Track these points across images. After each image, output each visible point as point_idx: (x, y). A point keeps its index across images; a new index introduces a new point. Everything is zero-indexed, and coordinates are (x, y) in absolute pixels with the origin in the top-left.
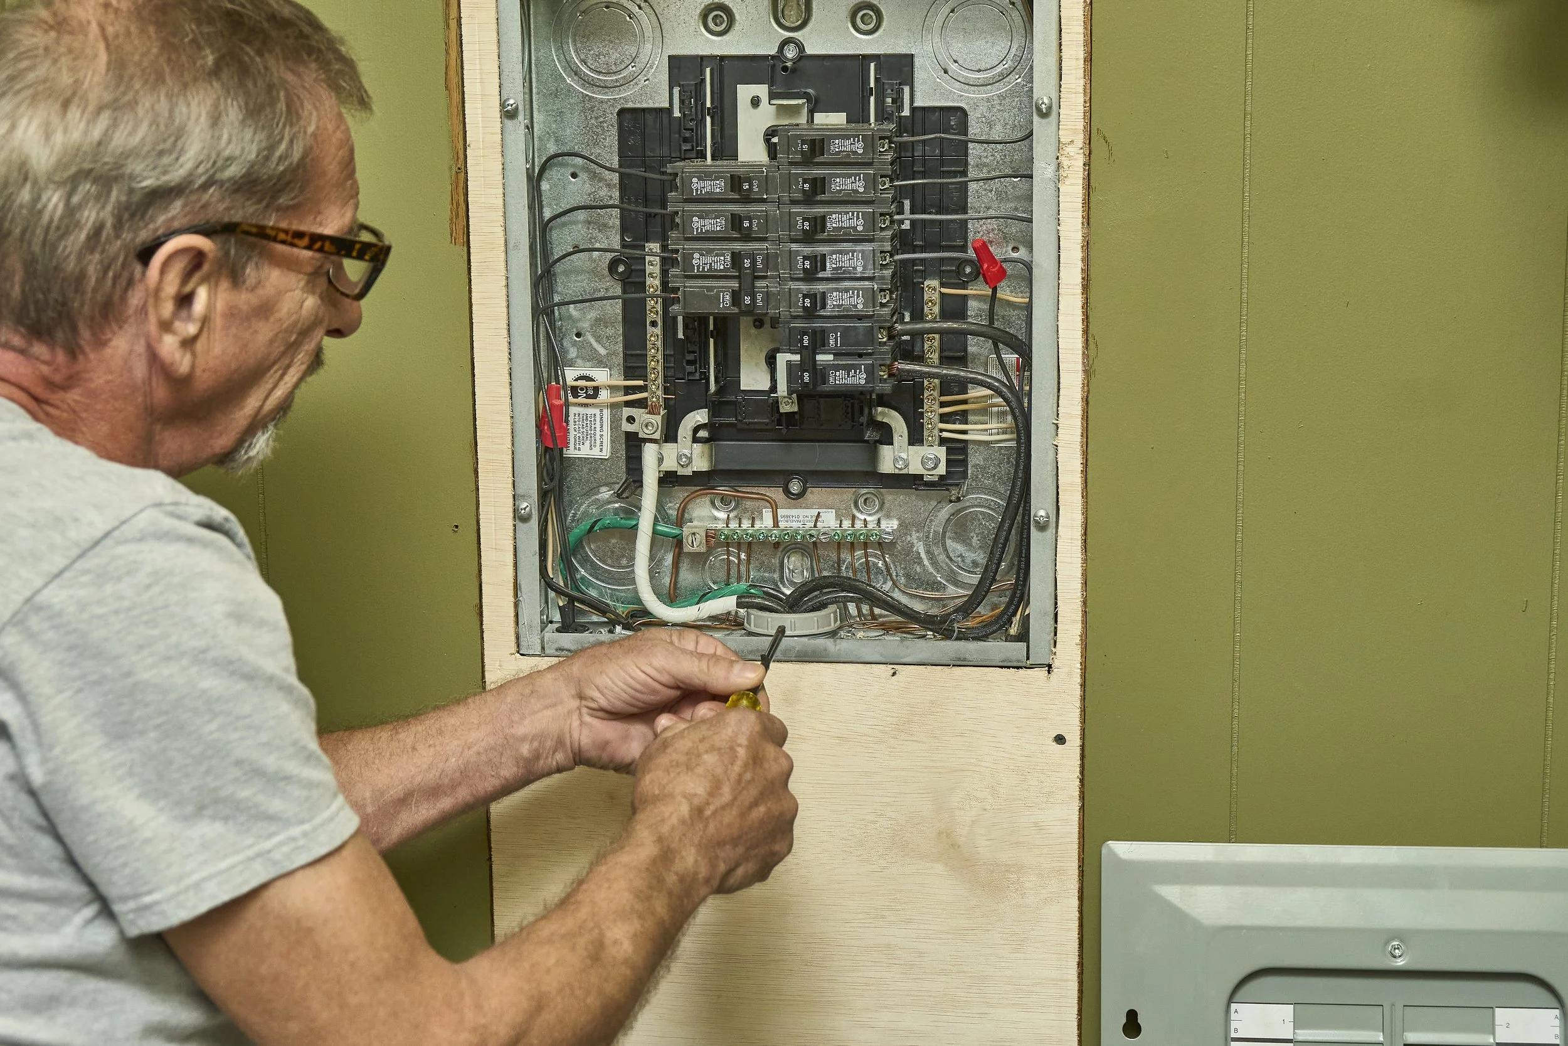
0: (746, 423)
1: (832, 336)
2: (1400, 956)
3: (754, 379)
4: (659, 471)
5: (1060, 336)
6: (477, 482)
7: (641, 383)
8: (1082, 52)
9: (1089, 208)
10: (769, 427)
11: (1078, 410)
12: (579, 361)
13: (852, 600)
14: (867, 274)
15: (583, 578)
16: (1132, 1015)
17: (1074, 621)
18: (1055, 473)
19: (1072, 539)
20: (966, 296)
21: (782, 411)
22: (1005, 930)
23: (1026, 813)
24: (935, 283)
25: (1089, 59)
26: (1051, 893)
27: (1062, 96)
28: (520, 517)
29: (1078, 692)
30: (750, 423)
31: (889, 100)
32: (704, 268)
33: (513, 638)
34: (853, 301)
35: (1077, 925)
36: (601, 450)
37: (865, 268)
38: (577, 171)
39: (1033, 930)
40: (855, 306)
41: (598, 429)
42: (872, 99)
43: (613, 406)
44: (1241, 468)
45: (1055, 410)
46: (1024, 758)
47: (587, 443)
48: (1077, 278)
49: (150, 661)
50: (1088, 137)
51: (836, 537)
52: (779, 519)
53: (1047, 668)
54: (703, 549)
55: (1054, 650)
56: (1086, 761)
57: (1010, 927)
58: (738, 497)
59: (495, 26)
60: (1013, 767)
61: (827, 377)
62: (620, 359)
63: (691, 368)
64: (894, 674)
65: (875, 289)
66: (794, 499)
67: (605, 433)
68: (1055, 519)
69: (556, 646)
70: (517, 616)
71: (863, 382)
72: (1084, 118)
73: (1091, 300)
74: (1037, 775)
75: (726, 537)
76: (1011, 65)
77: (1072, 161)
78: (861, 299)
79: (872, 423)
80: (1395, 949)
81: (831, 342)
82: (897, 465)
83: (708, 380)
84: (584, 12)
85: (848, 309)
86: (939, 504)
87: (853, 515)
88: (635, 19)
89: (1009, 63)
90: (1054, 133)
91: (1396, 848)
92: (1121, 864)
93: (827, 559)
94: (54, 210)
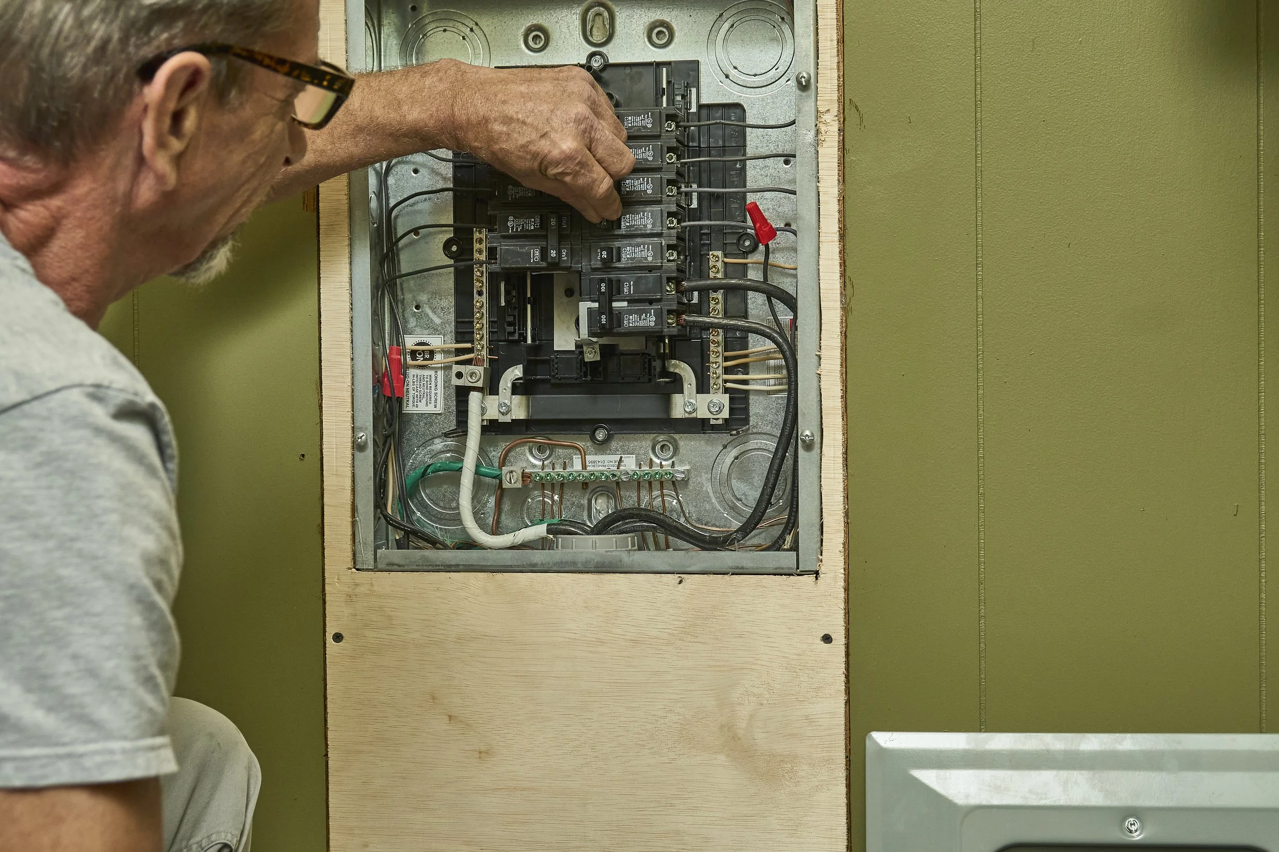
0: (558, 378)
1: (626, 285)
2: (1136, 831)
3: (566, 341)
4: (483, 420)
5: (821, 278)
6: (321, 416)
7: (469, 345)
8: (836, 35)
9: (844, 168)
10: (578, 382)
11: (837, 342)
12: (418, 330)
13: (648, 529)
14: (658, 230)
15: (418, 520)
17: (838, 531)
18: (819, 399)
19: (834, 457)
20: (746, 264)
21: (586, 360)
22: (782, 816)
23: (798, 707)
24: (719, 253)
25: (841, 41)
26: (821, 781)
27: (819, 72)
28: (358, 447)
29: (842, 595)
30: (562, 379)
31: (679, 98)
32: (517, 229)
33: (350, 554)
34: (644, 254)
35: (845, 810)
36: (435, 407)
37: (654, 225)
38: (418, 168)
39: (806, 816)
40: (646, 259)
41: (433, 388)
42: (665, 98)
43: (447, 368)
44: (981, 392)
45: (818, 343)
46: (796, 656)
47: (424, 401)
48: (835, 227)
49: (17, 533)
50: (841, 107)
51: (636, 477)
52: (587, 463)
53: (815, 575)
54: (519, 485)
55: (820, 557)
56: (850, 659)
57: (786, 813)
58: (552, 444)
59: (344, 26)
60: (786, 665)
61: (622, 320)
62: (451, 327)
63: (511, 329)
64: (681, 582)
65: (663, 244)
66: (599, 445)
67: (439, 391)
68: (819, 440)
69: (387, 561)
70: (354, 535)
71: (652, 324)
72: (838, 90)
73: (847, 247)
74: (807, 672)
75: (542, 478)
76: (782, 70)
77: (829, 127)
78: (651, 253)
79: (665, 373)
80: (1131, 824)
81: (625, 290)
82: (687, 410)
83: (525, 340)
84: (425, 35)
85: (640, 261)
86: (725, 447)
87: (651, 460)
88: (467, 39)
89: (781, 68)
90: (813, 104)
91: (1129, 735)
92: (883, 753)
93: (629, 500)
94: (64, 22)
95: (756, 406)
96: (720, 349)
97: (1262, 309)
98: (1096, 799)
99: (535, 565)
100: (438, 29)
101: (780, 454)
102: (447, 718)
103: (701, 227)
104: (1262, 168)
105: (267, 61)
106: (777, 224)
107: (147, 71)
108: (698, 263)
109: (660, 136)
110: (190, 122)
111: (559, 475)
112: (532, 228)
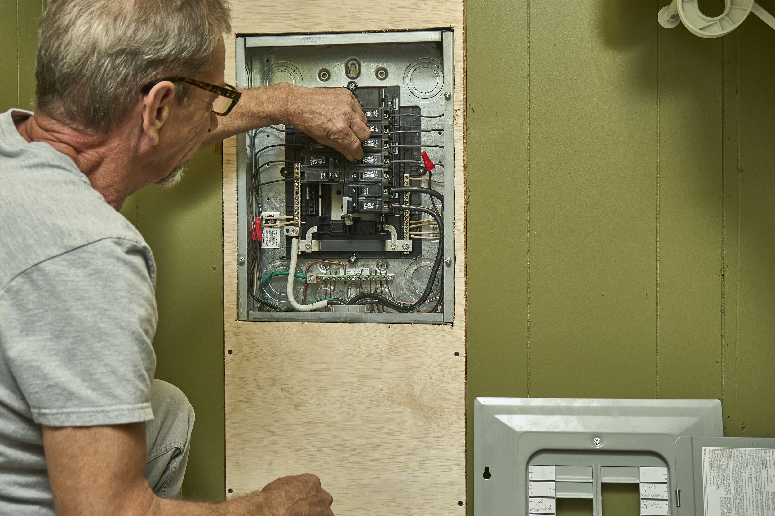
0: (333, 232)
1: (365, 189)
2: (599, 444)
3: (337, 215)
4: (298, 252)
5: (455, 187)
6: (223, 249)
7: (292, 217)
8: (463, 75)
9: (466, 136)
10: (342, 234)
11: (463, 217)
12: (268, 210)
13: (374, 303)
14: (380, 164)
15: (268, 298)
16: (487, 469)
17: (462, 304)
18: (454, 243)
19: (461, 270)
20: (420, 180)
22: (435, 436)
23: (443, 386)
24: (408, 175)
25: (465, 77)
26: (454, 420)
27: (455, 91)
28: (240, 264)
29: (464, 334)
30: (335, 233)
31: (390, 103)
32: (315, 163)
33: (236, 314)
34: (373, 175)
35: (465, 433)
36: (276, 245)
37: (378, 162)
38: (269, 134)
39: (446, 436)
40: (374, 177)
41: (275, 237)
42: (383, 103)
43: (282, 227)
44: (529, 240)
45: (454, 217)
46: (442, 362)
47: (271, 242)
48: (462, 164)
50: (465, 108)
51: (369, 278)
52: (347, 272)
53: (451, 324)
54: (315, 282)
55: (454, 316)
56: (467, 363)
57: (437, 434)
58: (330, 263)
59: (235, 68)
60: (438, 366)
61: (363, 206)
62: (284, 209)
63: (312, 210)
64: (389, 327)
65: (382, 171)
66: (352, 263)
67: (278, 238)
68: (454, 262)
69: (253, 317)
70: (238, 304)
71: (377, 208)
72: (464, 100)
73: (467, 173)
74: (448, 369)
75: (325, 279)
76: (438, 91)
77: (459, 117)
78: (376, 175)
79: (383, 230)
80: (596, 441)
81: (365, 192)
82: (393, 248)
83: (318, 214)
84: (273, 73)
85: (372, 179)
86: (410, 265)
87: (376, 270)
88: (292, 75)
89: (437, 89)
90: (452, 106)
91: (596, 399)
92: (482, 406)
93: (366, 289)
94: (107, 66)
95: (425, 246)
96: (408, 220)
97: (658, 203)
98: (580, 429)
99: (322, 319)
100: (279, 70)
101: (436, 268)
102: (281, 389)
103: (400, 163)
104: (659, 138)
105: (201, 85)
106: (435, 162)
107: (146, 90)
108: (398, 180)
109: (381, 120)
110: (165, 113)
111: (333, 277)
112: (322, 163)
